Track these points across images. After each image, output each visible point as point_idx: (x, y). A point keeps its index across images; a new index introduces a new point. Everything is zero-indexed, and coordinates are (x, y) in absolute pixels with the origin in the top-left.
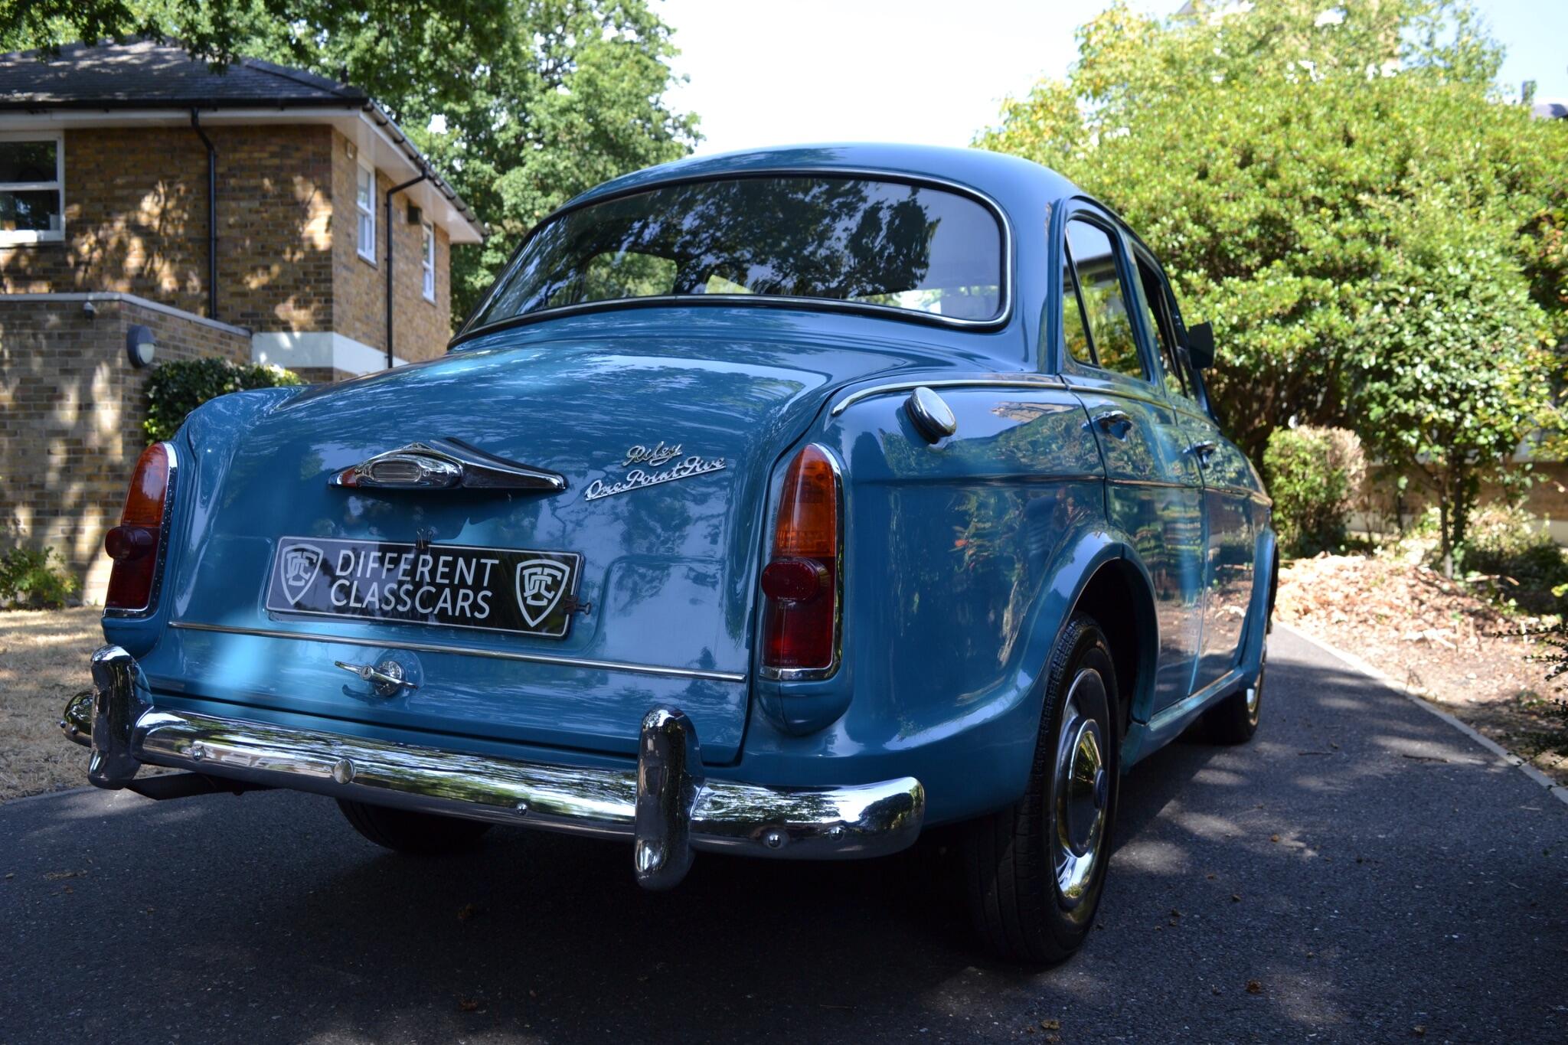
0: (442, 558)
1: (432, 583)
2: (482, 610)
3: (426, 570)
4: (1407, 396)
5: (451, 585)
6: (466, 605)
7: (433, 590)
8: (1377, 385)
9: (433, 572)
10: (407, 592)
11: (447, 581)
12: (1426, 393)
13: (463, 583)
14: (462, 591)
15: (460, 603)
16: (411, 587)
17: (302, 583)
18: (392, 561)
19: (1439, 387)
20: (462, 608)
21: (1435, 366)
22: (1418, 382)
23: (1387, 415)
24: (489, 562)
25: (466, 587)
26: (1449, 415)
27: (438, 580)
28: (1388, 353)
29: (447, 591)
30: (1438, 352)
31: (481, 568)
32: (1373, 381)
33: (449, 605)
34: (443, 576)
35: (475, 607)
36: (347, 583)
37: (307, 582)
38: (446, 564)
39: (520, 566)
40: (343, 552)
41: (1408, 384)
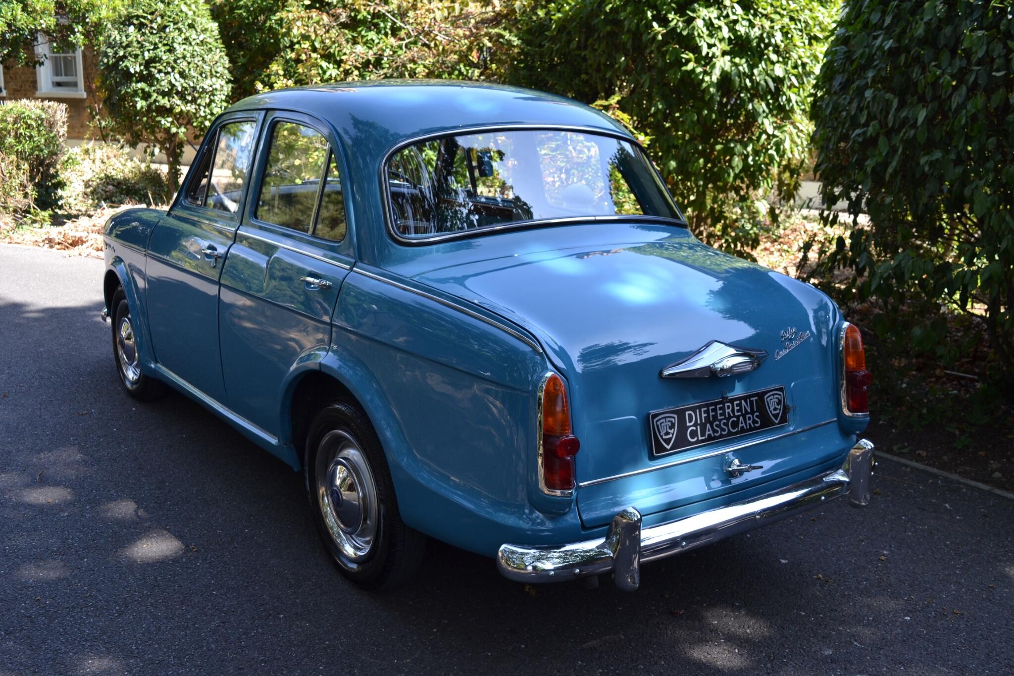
0: (735, 403)
1: (734, 416)
2: (757, 423)
3: (730, 410)
4: (164, 94)
5: (742, 415)
6: (750, 422)
7: (735, 419)
8: (140, 85)
9: (733, 411)
10: (724, 424)
11: (740, 413)
12: (177, 93)
13: (747, 413)
14: (747, 416)
15: (748, 422)
16: (725, 421)
17: (670, 436)
18: (713, 410)
19: (186, 89)
20: (750, 424)
21: (182, 75)
22: (173, 86)
23: (149, 106)
24: (754, 399)
25: (749, 413)
26: (191, 108)
27: (736, 414)
28: (148, 64)
29: (741, 418)
30: (183, 65)
31: (751, 402)
32: (137, 82)
33: (744, 425)
34: (738, 411)
35: (755, 422)
36: (694, 428)
37: (673, 434)
38: (737, 405)
39: (766, 397)
40: (687, 413)
41: (165, 86)
